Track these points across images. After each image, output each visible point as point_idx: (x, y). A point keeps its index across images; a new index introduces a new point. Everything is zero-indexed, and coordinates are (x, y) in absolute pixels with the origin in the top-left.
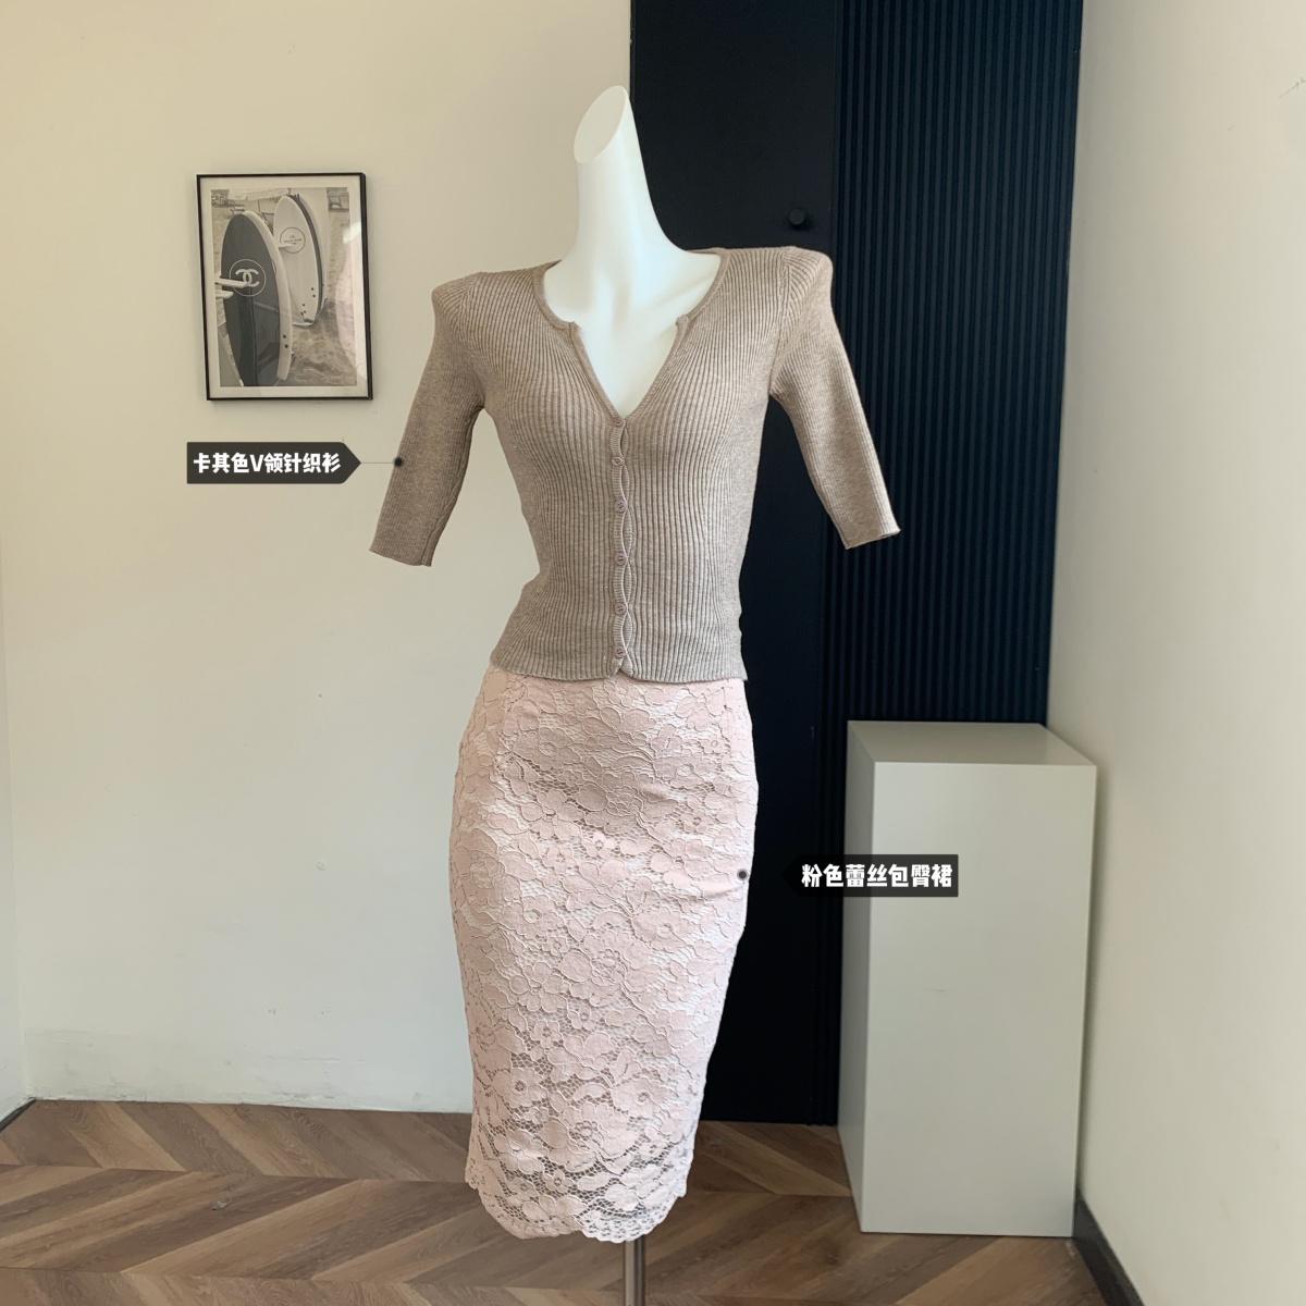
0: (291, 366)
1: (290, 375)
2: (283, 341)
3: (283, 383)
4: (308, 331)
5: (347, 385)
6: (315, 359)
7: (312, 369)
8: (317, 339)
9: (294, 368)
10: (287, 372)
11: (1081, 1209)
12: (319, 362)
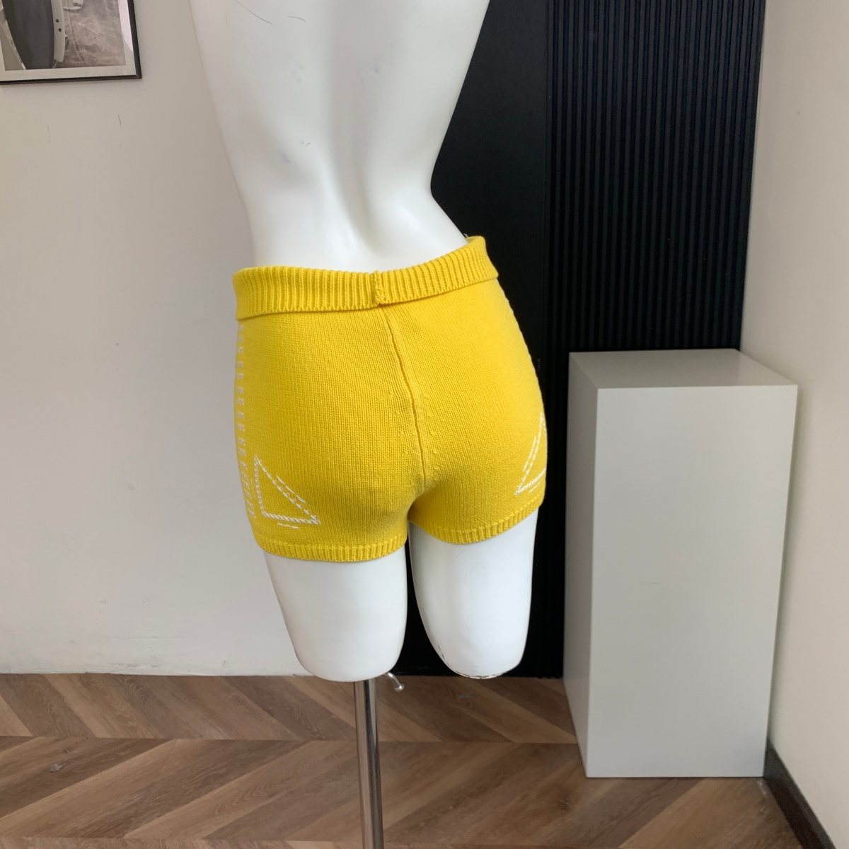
0: (66, 48)
1: (66, 57)
2: (56, 26)
3: (60, 66)
4: (77, 14)
5: (118, 64)
6: (86, 41)
7: (84, 51)
8: (87, 22)
9: (68, 51)
10: (63, 55)
11: (771, 755)
12: (91, 44)
